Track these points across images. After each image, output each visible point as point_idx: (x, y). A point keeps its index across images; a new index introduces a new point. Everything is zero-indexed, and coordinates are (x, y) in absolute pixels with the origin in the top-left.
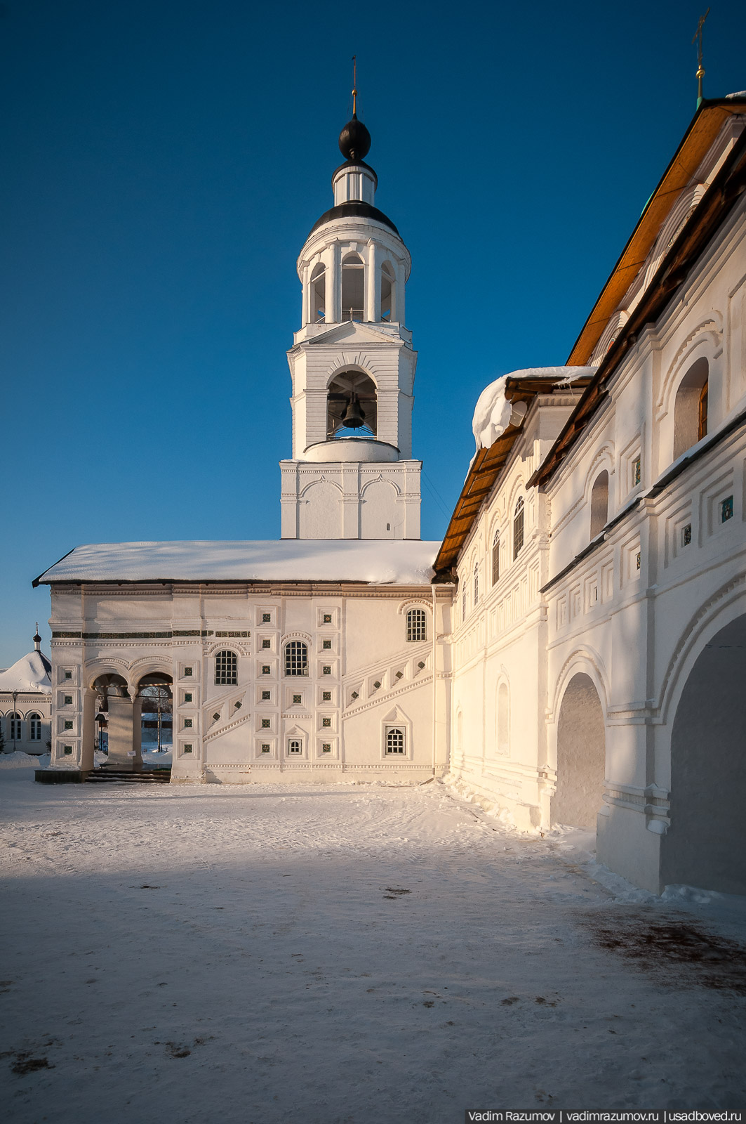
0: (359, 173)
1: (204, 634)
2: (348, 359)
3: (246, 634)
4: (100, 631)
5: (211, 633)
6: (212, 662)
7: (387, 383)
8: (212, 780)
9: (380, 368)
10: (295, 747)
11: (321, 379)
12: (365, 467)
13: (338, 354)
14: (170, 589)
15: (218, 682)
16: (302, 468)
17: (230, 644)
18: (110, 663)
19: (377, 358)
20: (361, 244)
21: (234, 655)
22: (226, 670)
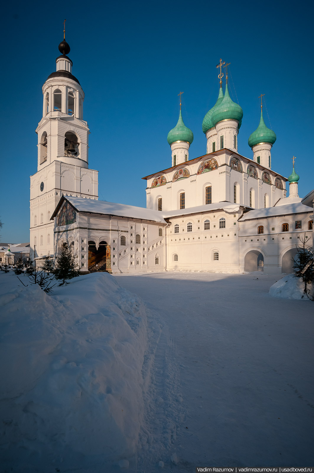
0: (69, 62)
1: (118, 231)
2: (72, 129)
3: (127, 232)
4: (91, 228)
5: (120, 231)
6: (120, 239)
7: (83, 141)
8: (121, 273)
9: (82, 135)
10: (138, 263)
11: (63, 132)
12: (82, 169)
13: (68, 126)
14: (110, 217)
15: (121, 245)
16: (62, 164)
17: (124, 234)
18: (93, 238)
19: (81, 131)
20: (74, 90)
21: (125, 237)
22: (123, 241)
